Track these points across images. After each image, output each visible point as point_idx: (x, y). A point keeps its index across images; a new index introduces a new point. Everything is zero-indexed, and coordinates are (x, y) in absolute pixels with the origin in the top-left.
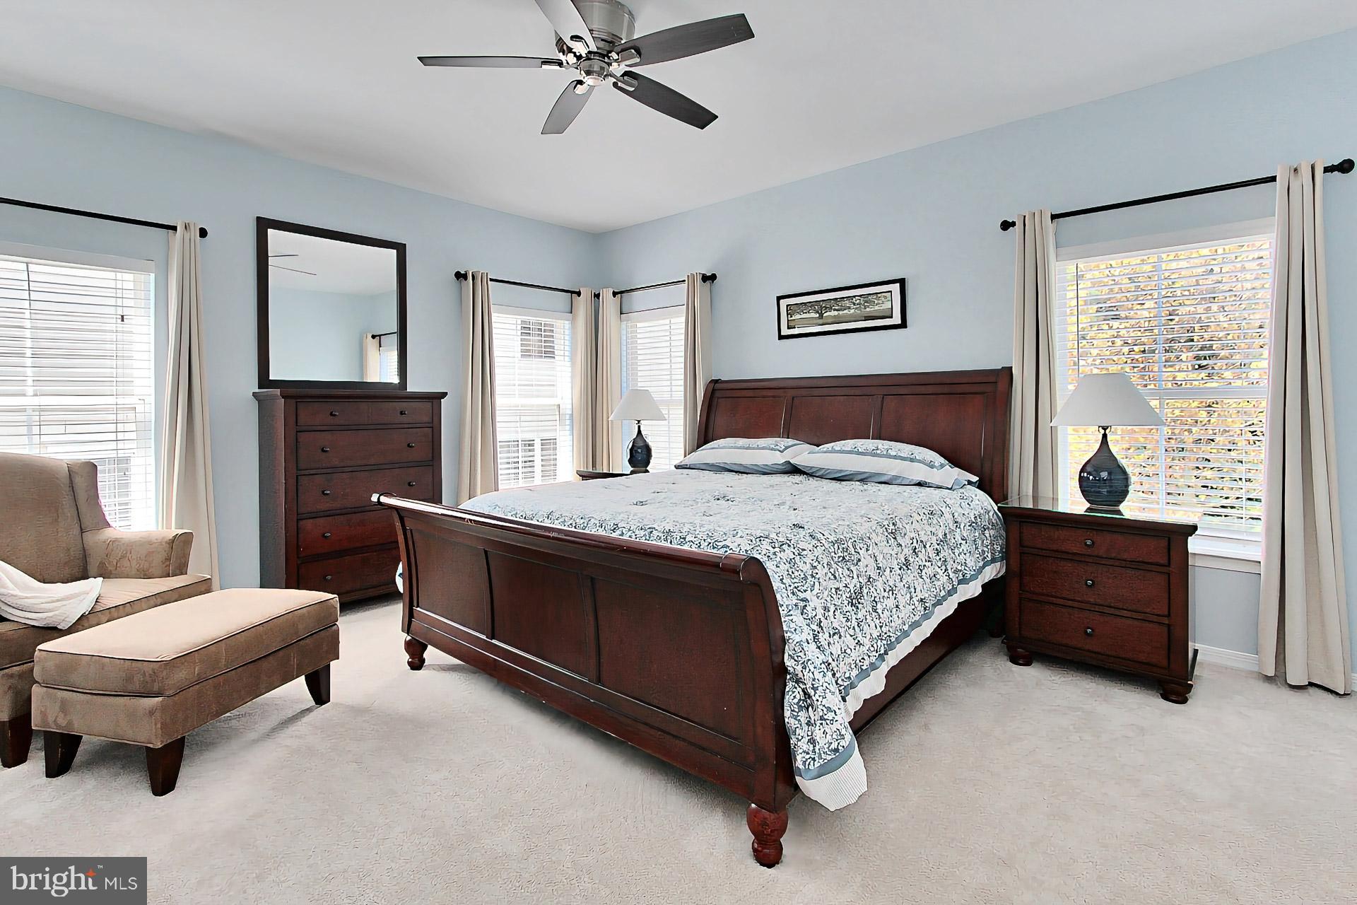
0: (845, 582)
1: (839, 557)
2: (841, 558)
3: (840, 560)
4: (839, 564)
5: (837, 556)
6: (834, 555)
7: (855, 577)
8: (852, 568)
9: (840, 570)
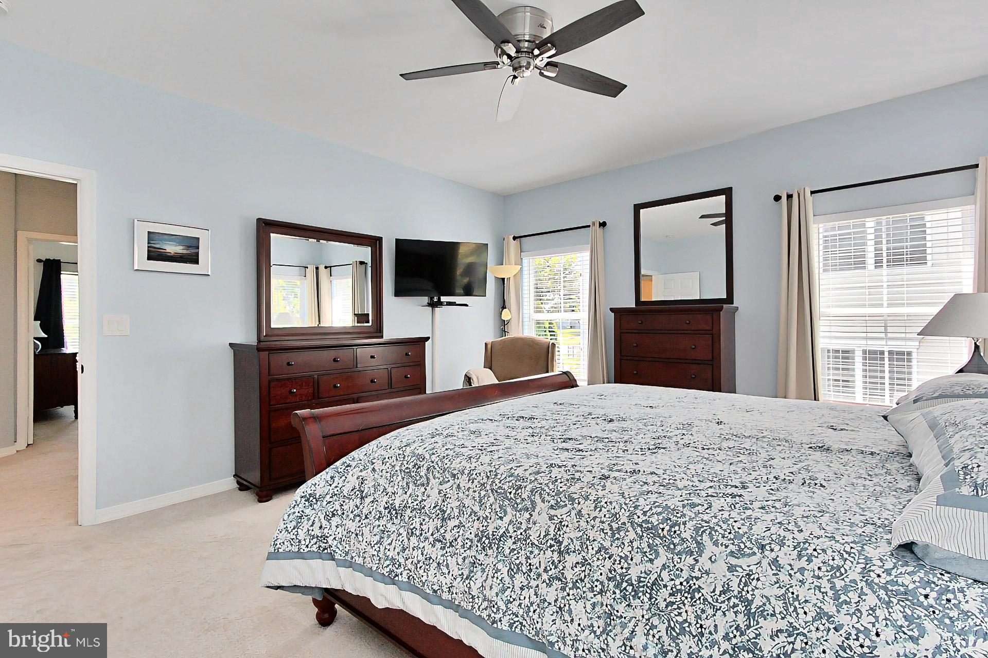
0: (396, 490)
1: (407, 468)
2: (408, 470)
3: (406, 471)
4: (403, 473)
5: (406, 466)
6: (405, 464)
7: (408, 493)
8: (411, 485)
9: (400, 478)
